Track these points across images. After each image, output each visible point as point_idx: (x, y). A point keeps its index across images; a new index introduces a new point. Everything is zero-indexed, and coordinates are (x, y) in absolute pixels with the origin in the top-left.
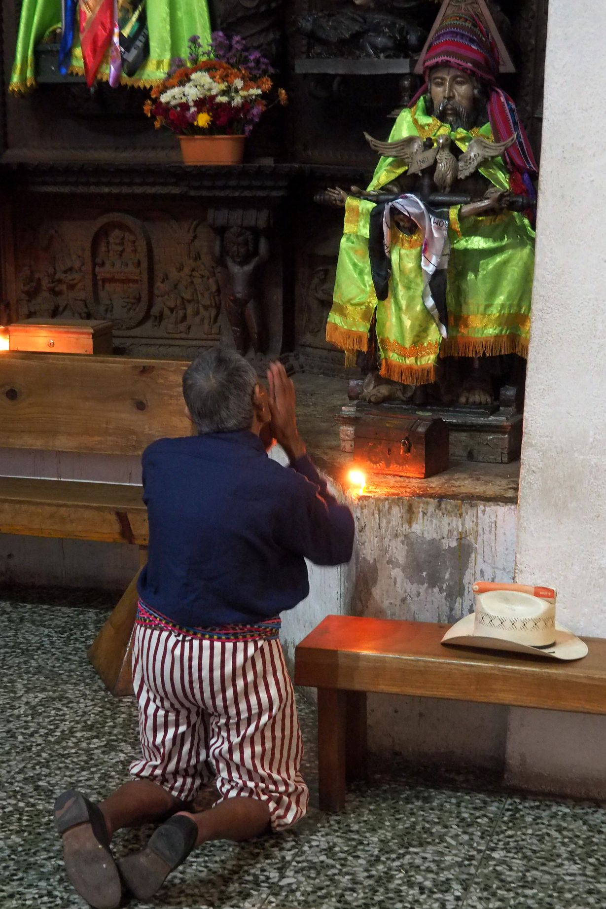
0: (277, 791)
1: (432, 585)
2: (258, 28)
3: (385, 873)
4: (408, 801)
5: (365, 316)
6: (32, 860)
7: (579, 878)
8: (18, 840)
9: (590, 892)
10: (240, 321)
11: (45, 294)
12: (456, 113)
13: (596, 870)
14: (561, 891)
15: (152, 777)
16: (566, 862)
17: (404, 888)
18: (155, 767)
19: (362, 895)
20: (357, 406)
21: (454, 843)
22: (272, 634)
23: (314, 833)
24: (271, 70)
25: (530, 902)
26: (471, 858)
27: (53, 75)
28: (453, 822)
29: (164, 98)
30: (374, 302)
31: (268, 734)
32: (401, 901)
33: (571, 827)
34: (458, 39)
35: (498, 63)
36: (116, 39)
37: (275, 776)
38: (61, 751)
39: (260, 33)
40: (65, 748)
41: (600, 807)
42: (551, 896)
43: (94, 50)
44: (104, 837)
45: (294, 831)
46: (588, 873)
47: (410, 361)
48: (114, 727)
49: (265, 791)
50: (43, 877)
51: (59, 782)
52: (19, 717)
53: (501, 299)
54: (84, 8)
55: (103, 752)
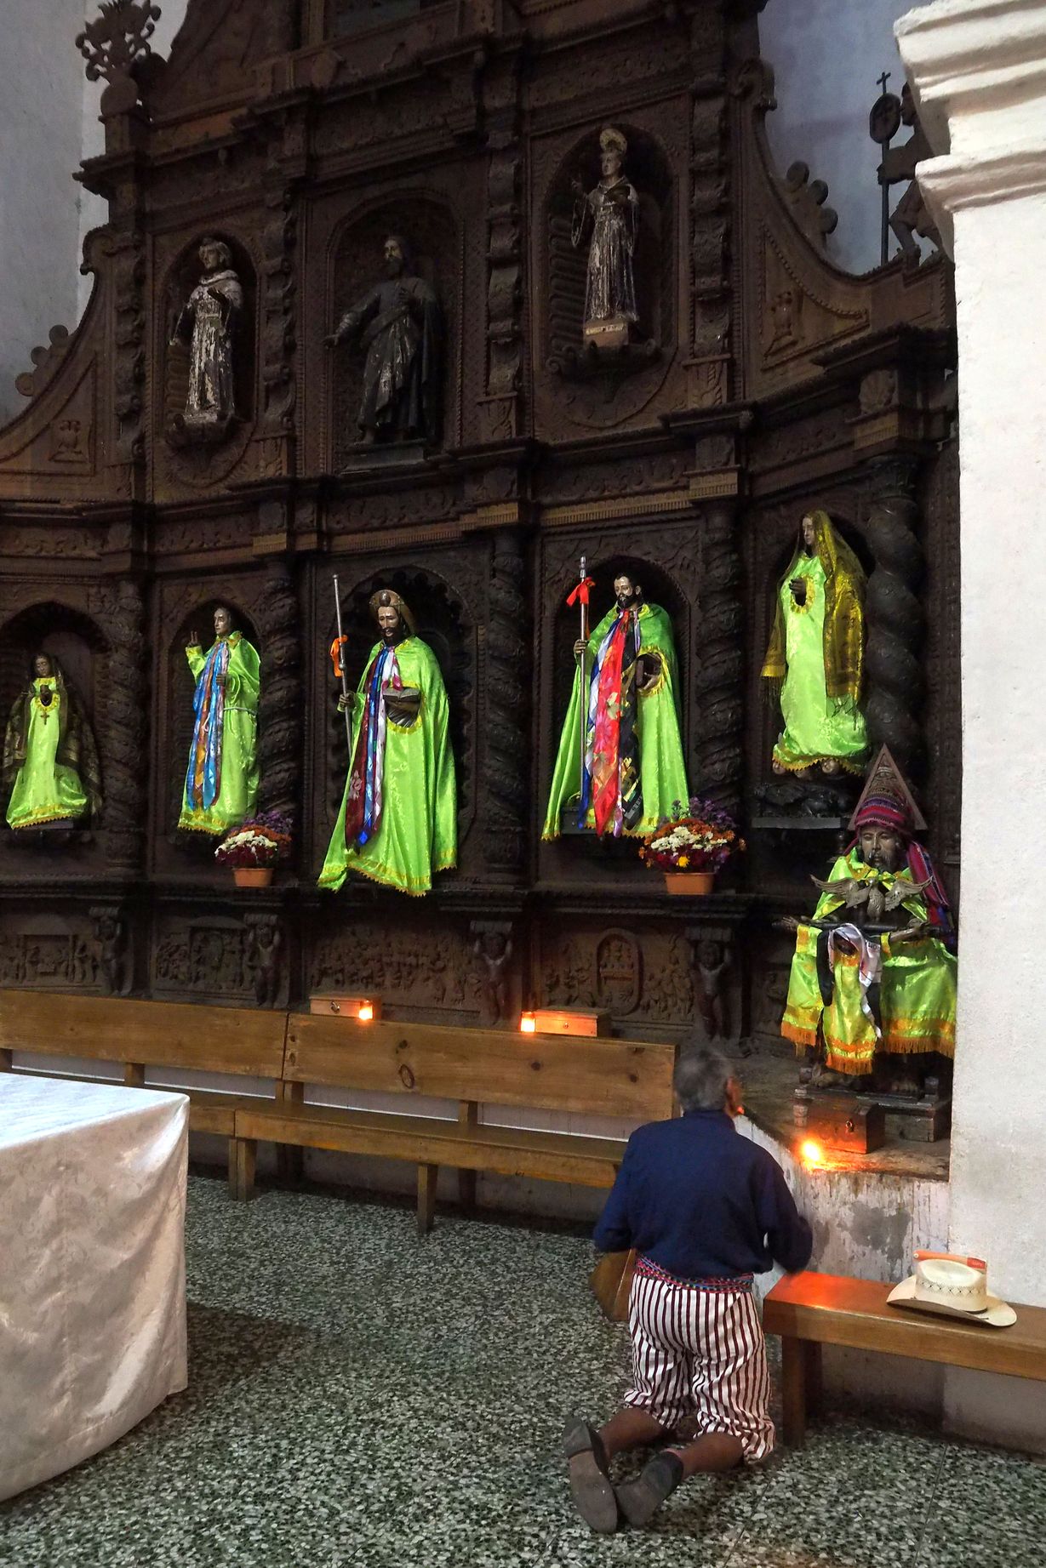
0: (749, 1428)
1: (875, 1247)
2: (725, 794)
3: (845, 1515)
4: (859, 1441)
5: (813, 1017)
6: (543, 1475)
7: (1021, 1536)
8: (532, 1454)
9: (1033, 1552)
10: (709, 1012)
11: (562, 987)
12: (882, 860)
13: (1035, 1528)
14: (1005, 1548)
15: (643, 1406)
16: (1007, 1518)
17: (863, 1533)
18: (646, 1398)
19: (825, 1537)
20: (807, 1089)
21: (903, 1488)
22: (747, 1288)
23: (780, 1468)
24: (734, 825)
25: (978, 1558)
26: (920, 1506)
27: (573, 828)
28: (901, 1466)
29: (654, 846)
30: (821, 1006)
31: (742, 1375)
32: (861, 1547)
33: (1007, 1480)
34: (882, 805)
35: (913, 822)
36: (619, 803)
37: (748, 1414)
38: (567, 1370)
39: (725, 798)
40: (570, 1368)
41: (1031, 1460)
42: (996, 1553)
43: (603, 810)
44: (603, 1464)
45: (763, 1464)
46: (1029, 1531)
47: (851, 1055)
48: (610, 1350)
49: (740, 1427)
50: (552, 1494)
51: (565, 1399)
52: (534, 1335)
53: (923, 1007)
54: (596, 781)
55: (601, 1374)
